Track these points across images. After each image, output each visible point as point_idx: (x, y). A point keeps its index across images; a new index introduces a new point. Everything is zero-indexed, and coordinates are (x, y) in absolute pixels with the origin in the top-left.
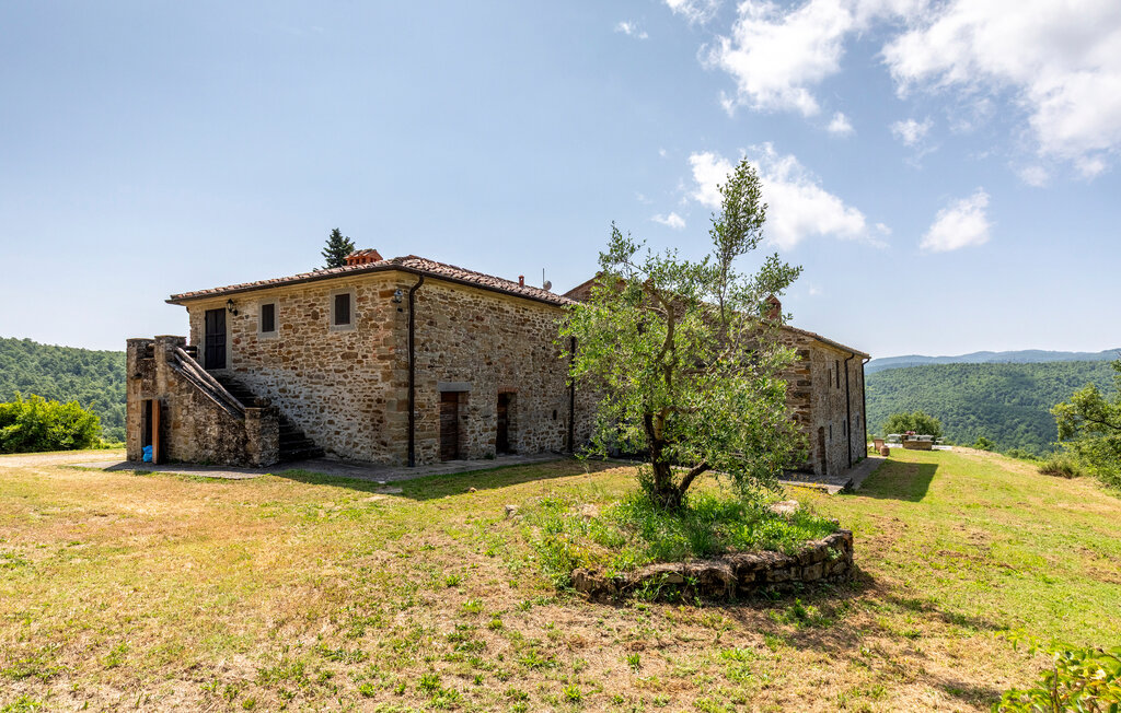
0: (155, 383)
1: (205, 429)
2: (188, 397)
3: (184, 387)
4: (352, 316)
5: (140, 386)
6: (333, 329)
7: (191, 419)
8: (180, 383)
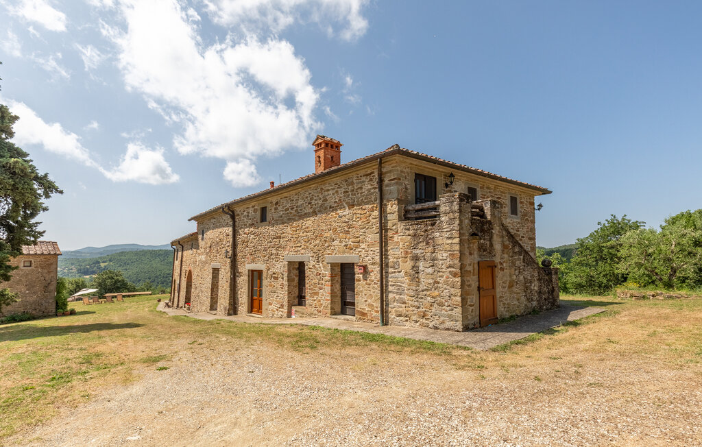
0: (491, 245)
1: (531, 285)
2: (519, 259)
3: (516, 250)
4: (518, 212)
5: (475, 246)
6: (510, 217)
7: (521, 277)
8: (513, 247)
